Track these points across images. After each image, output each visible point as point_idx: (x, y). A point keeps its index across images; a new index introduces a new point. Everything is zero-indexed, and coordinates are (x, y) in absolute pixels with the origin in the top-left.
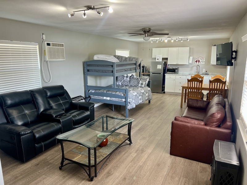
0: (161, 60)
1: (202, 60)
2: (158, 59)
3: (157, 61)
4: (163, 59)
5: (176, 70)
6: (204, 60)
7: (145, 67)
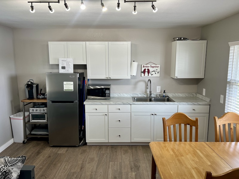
0: (71, 70)
1: (155, 69)
2: (63, 68)
3: (61, 71)
4: (76, 67)
5: (107, 92)
6: (159, 69)
7: (35, 86)
